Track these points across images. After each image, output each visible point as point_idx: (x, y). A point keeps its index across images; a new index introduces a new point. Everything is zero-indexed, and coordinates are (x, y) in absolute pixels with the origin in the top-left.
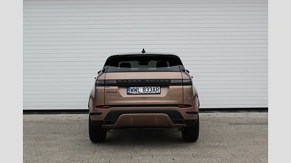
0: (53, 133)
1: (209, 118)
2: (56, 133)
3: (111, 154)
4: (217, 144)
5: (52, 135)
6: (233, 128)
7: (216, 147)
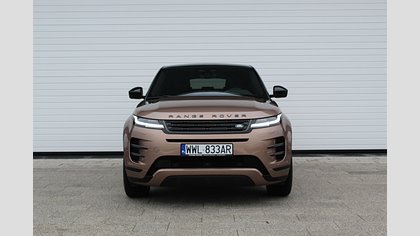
0: (74, 185)
1: (317, 165)
2: (79, 186)
3: (169, 215)
4: (333, 201)
5: (73, 188)
6: (355, 178)
7: (332, 205)
